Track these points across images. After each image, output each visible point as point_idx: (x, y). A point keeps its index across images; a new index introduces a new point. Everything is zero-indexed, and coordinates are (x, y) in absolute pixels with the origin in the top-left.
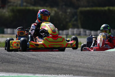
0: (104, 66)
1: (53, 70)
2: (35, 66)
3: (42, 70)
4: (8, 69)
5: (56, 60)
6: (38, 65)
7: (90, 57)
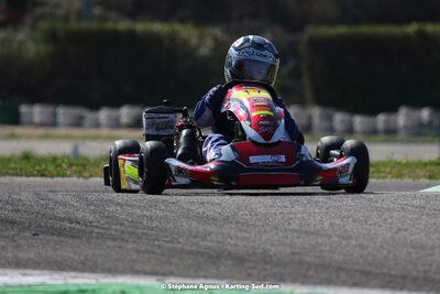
0: (423, 248)
1: (230, 262)
2: (159, 246)
3: (190, 262)
4: (59, 259)
7: (367, 214)
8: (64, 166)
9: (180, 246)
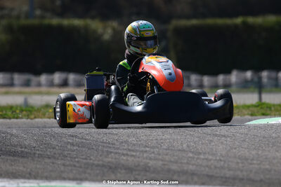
0: (246, 159)
1: (123, 171)
2: (78, 162)
3: (98, 172)
4: (14, 171)
5: (130, 148)
6: (86, 159)
7: (211, 139)
8: (18, 111)
9: (91, 161)
